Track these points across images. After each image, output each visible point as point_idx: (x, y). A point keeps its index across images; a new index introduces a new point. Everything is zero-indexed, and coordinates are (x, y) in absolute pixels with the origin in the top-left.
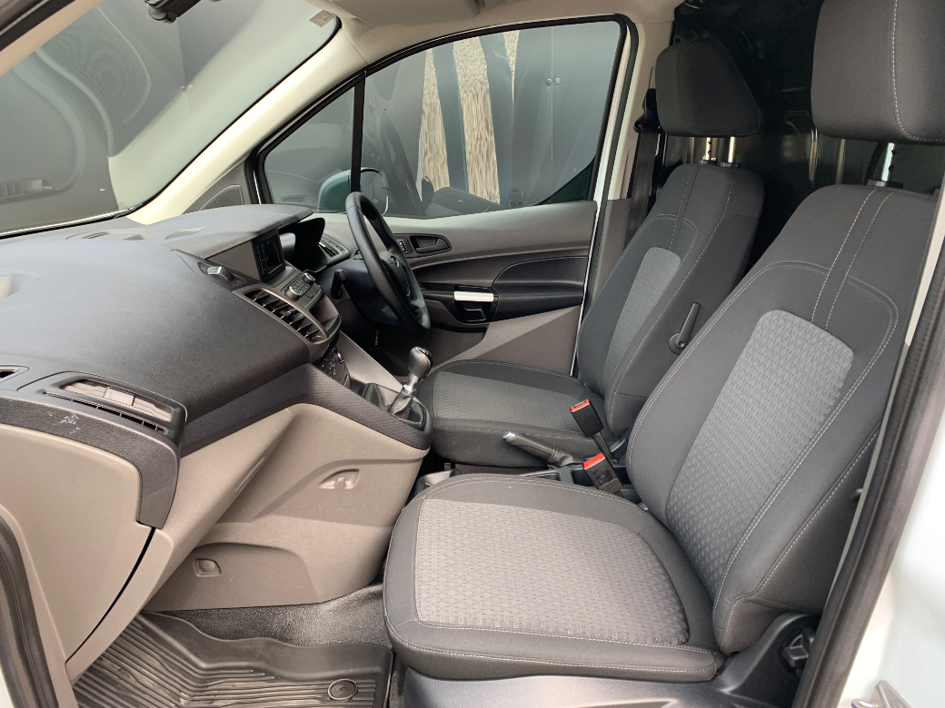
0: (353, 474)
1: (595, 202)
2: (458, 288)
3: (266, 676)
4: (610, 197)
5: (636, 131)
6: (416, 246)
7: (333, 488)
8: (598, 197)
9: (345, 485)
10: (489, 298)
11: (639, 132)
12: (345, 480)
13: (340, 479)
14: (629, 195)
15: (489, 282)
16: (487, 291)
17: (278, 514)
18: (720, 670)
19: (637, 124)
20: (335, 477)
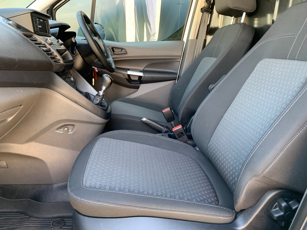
0: (72, 127)
1: (184, 41)
2: (129, 70)
3: (25, 216)
4: (190, 38)
5: (201, 11)
6: (114, 51)
7: (62, 132)
8: (185, 39)
9: (68, 132)
10: (141, 74)
11: (202, 12)
12: (68, 129)
13: (66, 129)
14: (197, 38)
15: (142, 69)
16: (141, 72)
17: (36, 142)
18: (236, 218)
19: (202, 9)
20: (63, 128)
